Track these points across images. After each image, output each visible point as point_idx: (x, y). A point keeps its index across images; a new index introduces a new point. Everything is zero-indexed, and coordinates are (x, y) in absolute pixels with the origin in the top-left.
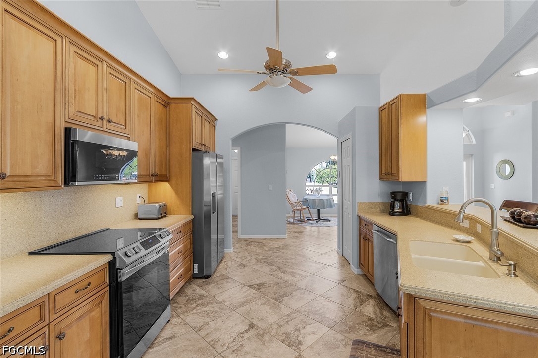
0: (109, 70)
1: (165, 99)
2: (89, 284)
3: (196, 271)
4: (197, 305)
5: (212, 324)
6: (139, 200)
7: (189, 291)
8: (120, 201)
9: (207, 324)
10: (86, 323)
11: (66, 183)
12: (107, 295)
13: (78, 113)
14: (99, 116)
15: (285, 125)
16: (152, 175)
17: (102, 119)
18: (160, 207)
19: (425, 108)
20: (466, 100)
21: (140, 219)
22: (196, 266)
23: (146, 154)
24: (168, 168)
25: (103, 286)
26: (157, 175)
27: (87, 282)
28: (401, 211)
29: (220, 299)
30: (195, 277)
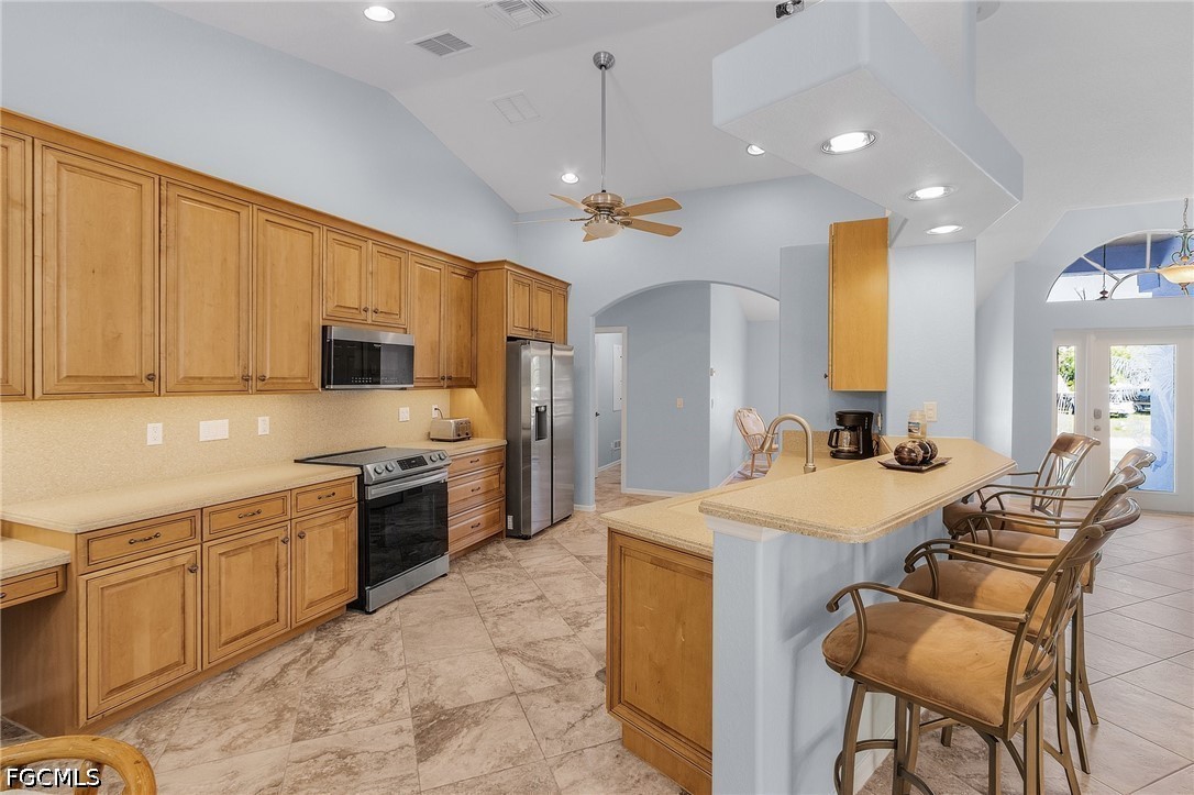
0: (375, 248)
1: (469, 266)
2: (334, 494)
3: (510, 527)
4: (490, 567)
5: (493, 588)
6: (435, 414)
7: (491, 550)
8: (405, 413)
9: (489, 585)
10: (329, 533)
11: (323, 386)
12: (355, 512)
13: (338, 309)
14: (363, 307)
15: (709, 288)
16: (443, 379)
17: (366, 310)
18: (457, 424)
19: (886, 246)
20: (933, 230)
21: (433, 440)
22: (510, 518)
23: (432, 349)
24: (474, 367)
25: (349, 502)
26: (450, 378)
27: (330, 492)
28: (852, 448)
29: (523, 564)
30: (510, 535)
